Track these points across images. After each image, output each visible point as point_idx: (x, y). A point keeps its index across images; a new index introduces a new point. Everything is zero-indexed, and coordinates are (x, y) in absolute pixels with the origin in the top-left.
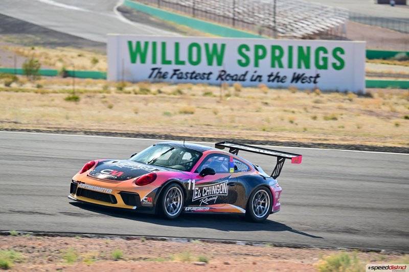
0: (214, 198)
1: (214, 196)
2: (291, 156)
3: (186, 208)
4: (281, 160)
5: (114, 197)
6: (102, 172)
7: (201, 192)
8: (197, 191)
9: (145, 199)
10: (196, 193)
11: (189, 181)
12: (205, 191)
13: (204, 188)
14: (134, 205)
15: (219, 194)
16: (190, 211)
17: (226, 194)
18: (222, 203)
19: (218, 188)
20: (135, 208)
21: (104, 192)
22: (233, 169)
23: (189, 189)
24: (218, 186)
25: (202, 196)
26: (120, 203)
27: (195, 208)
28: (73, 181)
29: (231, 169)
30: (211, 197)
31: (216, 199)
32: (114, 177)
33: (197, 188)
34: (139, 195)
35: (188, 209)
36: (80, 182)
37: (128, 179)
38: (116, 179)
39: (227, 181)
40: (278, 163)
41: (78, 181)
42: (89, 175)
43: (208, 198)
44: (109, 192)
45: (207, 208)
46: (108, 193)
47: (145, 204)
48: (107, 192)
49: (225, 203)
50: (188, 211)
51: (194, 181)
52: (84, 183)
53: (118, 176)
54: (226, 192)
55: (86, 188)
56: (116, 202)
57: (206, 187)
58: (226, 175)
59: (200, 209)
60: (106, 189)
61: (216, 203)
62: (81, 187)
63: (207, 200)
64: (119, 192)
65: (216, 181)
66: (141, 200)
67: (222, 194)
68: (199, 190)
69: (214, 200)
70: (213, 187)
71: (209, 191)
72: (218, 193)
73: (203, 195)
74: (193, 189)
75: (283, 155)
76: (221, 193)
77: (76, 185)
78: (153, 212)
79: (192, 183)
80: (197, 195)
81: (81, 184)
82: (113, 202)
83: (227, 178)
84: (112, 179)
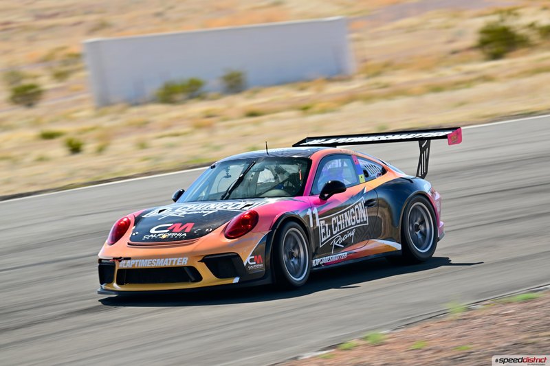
0: (350, 234)
1: (349, 231)
2: (442, 134)
3: (314, 261)
4: (424, 144)
5: (193, 270)
6: (153, 231)
7: (330, 227)
8: (324, 227)
9: (251, 260)
10: (323, 231)
11: (309, 212)
12: (335, 225)
13: (333, 219)
14: (234, 276)
15: (356, 224)
16: (320, 265)
17: (365, 222)
18: (363, 240)
19: (353, 215)
20: (236, 280)
21: (174, 265)
22: (363, 175)
23: (312, 226)
24: (352, 210)
25: (332, 235)
26: (208, 278)
27: (326, 259)
28: (100, 260)
29: (360, 176)
30: (346, 233)
31: (353, 234)
32: (180, 235)
33: (323, 222)
34: (238, 256)
35: (316, 262)
36: (120, 259)
37: (208, 233)
38: (187, 238)
39: (363, 200)
40: (422, 150)
41: (114, 259)
42: (130, 242)
43: (342, 235)
44: (184, 262)
45: (344, 254)
46: (182, 264)
47: (252, 270)
48: (178, 264)
49: (368, 239)
50: (316, 266)
51: (315, 211)
52: (129, 259)
53: (188, 230)
54: (365, 220)
55: (136, 266)
56: (198, 277)
57: (335, 216)
58: (357, 189)
59: (334, 257)
60: (175, 259)
61: (355, 243)
62: (124, 267)
63: (341, 240)
64: (200, 259)
65: (347, 204)
66: (245, 264)
67: (361, 223)
68: (327, 225)
69: (350, 238)
70: (346, 214)
71: (340, 223)
72: (353, 223)
73: (334, 232)
74: (318, 225)
75: (425, 135)
76: (358, 222)
77: (112, 266)
78: (268, 281)
79: (314, 216)
80: (325, 234)
81: (124, 262)
82: (193, 279)
83: (361, 194)
84: (179, 239)
